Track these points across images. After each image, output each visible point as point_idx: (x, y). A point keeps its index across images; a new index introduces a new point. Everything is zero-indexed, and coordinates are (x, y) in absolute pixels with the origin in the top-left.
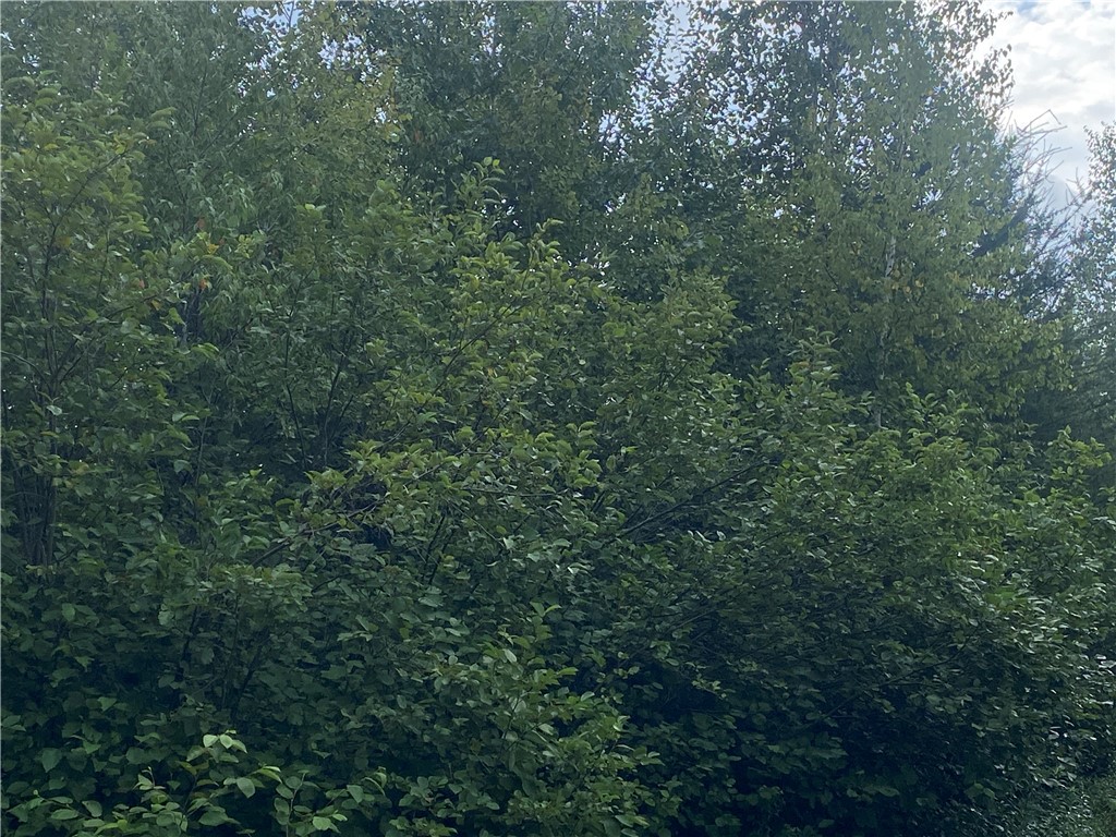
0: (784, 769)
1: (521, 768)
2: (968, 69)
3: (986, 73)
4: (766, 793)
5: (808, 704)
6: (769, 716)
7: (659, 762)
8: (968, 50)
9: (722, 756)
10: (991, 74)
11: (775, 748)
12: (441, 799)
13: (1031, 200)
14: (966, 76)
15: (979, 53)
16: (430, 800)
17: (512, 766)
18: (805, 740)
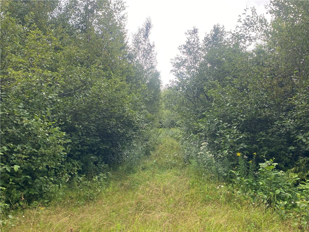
0: (89, 143)
1: (41, 143)
2: (120, 15)
3: (123, 17)
4: (86, 148)
5: (94, 131)
6: (86, 132)
7: (71, 142)
8: (121, 12)
9: (78, 140)
10: (124, 17)
11: (88, 139)
12: (24, 150)
13: (127, 42)
14: (119, 17)
15: (122, 13)
16: (21, 150)
17: (39, 143)
18: (93, 137)
